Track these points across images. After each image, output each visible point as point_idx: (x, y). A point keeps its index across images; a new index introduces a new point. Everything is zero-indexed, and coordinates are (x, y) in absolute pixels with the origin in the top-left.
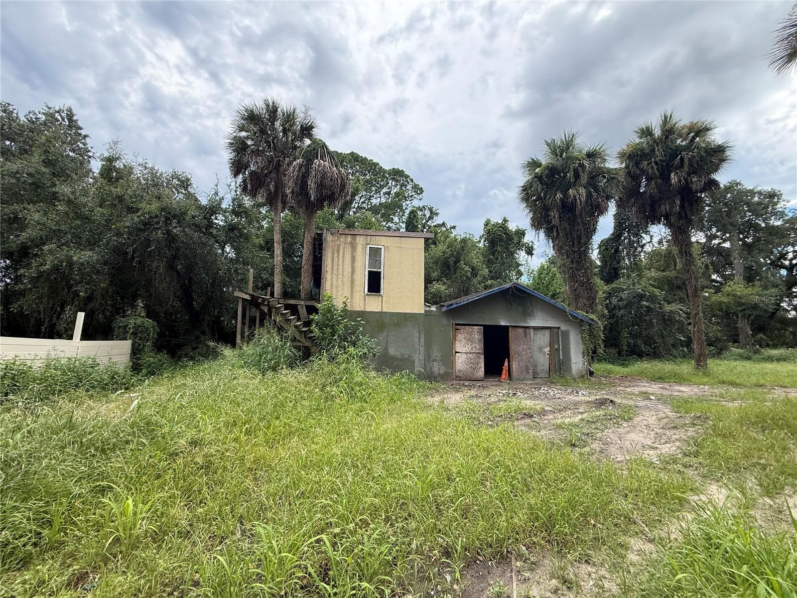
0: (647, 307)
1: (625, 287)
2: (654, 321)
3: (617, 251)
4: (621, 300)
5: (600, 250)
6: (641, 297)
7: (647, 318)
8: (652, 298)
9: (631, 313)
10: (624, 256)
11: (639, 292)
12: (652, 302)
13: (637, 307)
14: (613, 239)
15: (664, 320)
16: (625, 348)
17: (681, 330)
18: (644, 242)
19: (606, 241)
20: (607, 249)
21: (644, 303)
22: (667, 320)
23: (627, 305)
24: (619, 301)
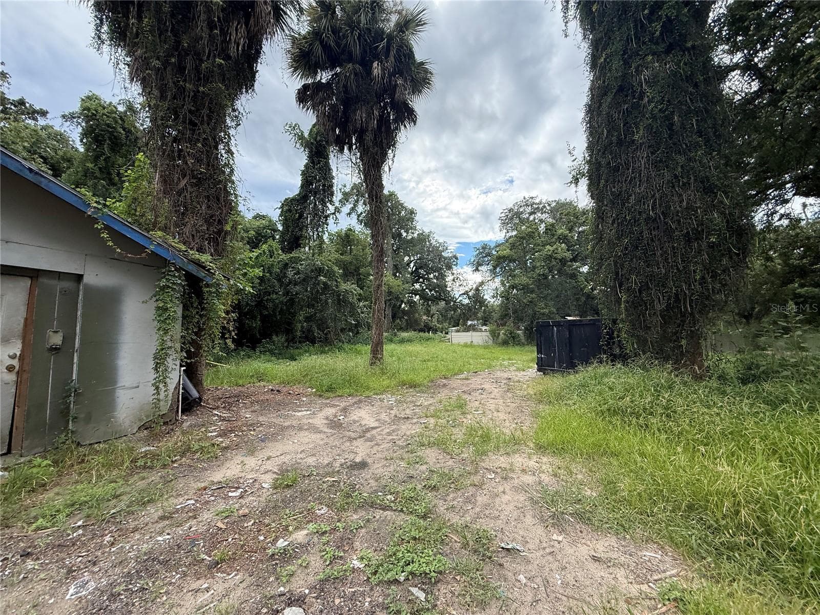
0: (325, 284)
1: (303, 258)
2: (330, 301)
3: (301, 216)
4: (298, 273)
5: (282, 210)
6: (320, 271)
7: (323, 297)
8: (330, 274)
9: (307, 291)
10: (308, 225)
11: (318, 265)
12: (330, 278)
13: (314, 283)
14: (298, 201)
15: (339, 300)
16: (299, 334)
17: (353, 313)
18: (328, 212)
19: (291, 201)
20: (290, 211)
21: (322, 278)
22: (341, 301)
23: (304, 280)
24: (295, 274)
